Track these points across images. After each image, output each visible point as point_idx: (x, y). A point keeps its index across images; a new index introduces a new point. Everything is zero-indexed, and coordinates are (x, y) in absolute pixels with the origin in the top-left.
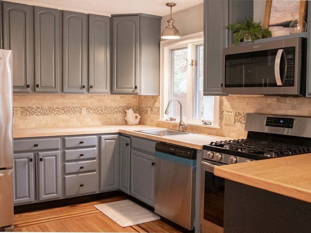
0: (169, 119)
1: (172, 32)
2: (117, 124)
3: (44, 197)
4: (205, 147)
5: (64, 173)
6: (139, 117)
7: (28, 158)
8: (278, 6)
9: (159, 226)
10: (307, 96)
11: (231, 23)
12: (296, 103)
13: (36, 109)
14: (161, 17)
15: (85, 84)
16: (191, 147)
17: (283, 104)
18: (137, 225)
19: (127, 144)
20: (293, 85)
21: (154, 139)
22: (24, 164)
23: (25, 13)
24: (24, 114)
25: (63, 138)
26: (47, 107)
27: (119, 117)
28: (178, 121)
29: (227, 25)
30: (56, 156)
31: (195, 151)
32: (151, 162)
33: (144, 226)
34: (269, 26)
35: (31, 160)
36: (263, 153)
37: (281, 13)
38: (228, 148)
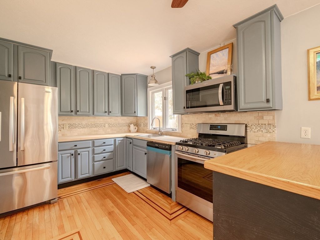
0: (153, 129)
1: (154, 82)
2: (125, 132)
3: (80, 176)
4: (177, 144)
5: (94, 161)
6: (137, 128)
7: (71, 153)
8: (214, 63)
9: (150, 190)
10: (239, 110)
11: (188, 73)
12: (227, 116)
13: (78, 125)
14: (148, 76)
15: (107, 110)
16: (168, 143)
17: (219, 117)
18: (137, 191)
19: (131, 143)
20: (231, 104)
21: (146, 139)
22: (68, 157)
23: (71, 70)
24: (70, 128)
25: (93, 141)
26: (85, 124)
27: (126, 128)
28: (158, 129)
29: (186, 74)
30: (89, 151)
31: (171, 146)
32: (144, 153)
33: (141, 191)
34: (209, 74)
35: (72, 155)
36: (214, 146)
37: (216, 67)
38: (191, 144)
